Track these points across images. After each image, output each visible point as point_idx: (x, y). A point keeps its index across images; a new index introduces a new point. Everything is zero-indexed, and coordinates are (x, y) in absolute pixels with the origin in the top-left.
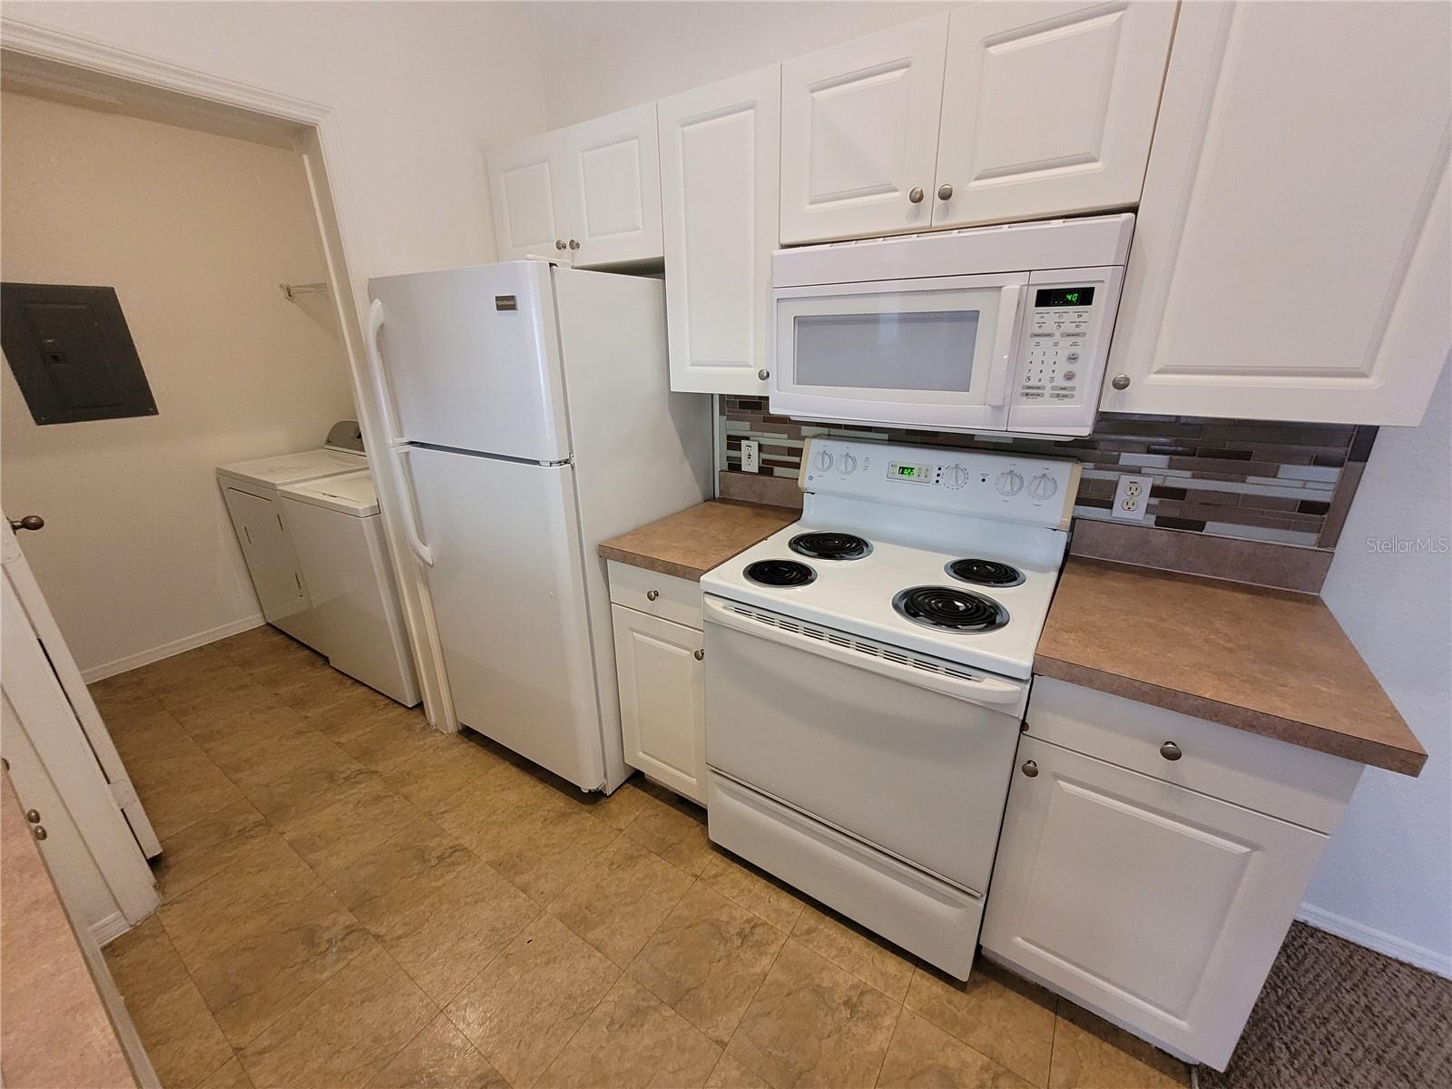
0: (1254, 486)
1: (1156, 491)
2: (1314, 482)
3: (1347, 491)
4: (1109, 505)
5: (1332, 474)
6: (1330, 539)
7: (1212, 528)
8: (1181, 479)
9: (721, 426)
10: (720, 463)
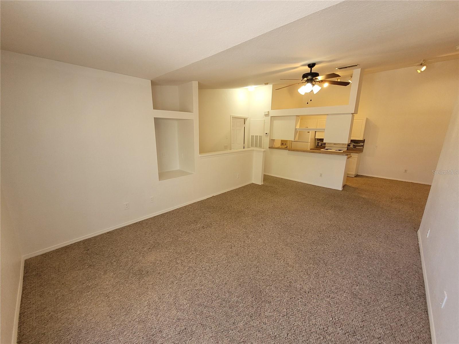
0: (359, 144)
1: (353, 145)
2: (362, 144)
3: (364, 144)
4: (350, 146)
5: (363, 143)
6: (363, 148)
7: (357, 147)
8: (355, 144)
9: (317, 142)
10: (316, 145)
